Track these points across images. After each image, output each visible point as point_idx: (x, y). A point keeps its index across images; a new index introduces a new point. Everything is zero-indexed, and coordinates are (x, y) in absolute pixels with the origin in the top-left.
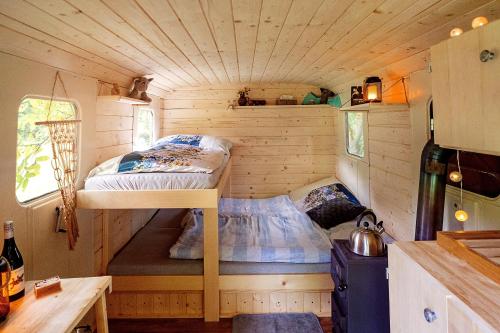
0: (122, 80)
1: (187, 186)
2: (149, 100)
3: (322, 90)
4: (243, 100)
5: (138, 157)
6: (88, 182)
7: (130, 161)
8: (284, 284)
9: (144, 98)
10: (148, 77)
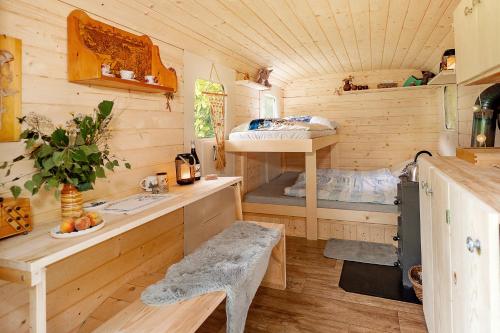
0: (252, 71)
1: (292, 137)
2: (270, 86)
3: (423, 72)
4: (348, 87)
5: (261, 121)
6: (231, 136)
7: (255, 124)
8: (367, 218)
9: (267, 84)
10: (269, 69)
